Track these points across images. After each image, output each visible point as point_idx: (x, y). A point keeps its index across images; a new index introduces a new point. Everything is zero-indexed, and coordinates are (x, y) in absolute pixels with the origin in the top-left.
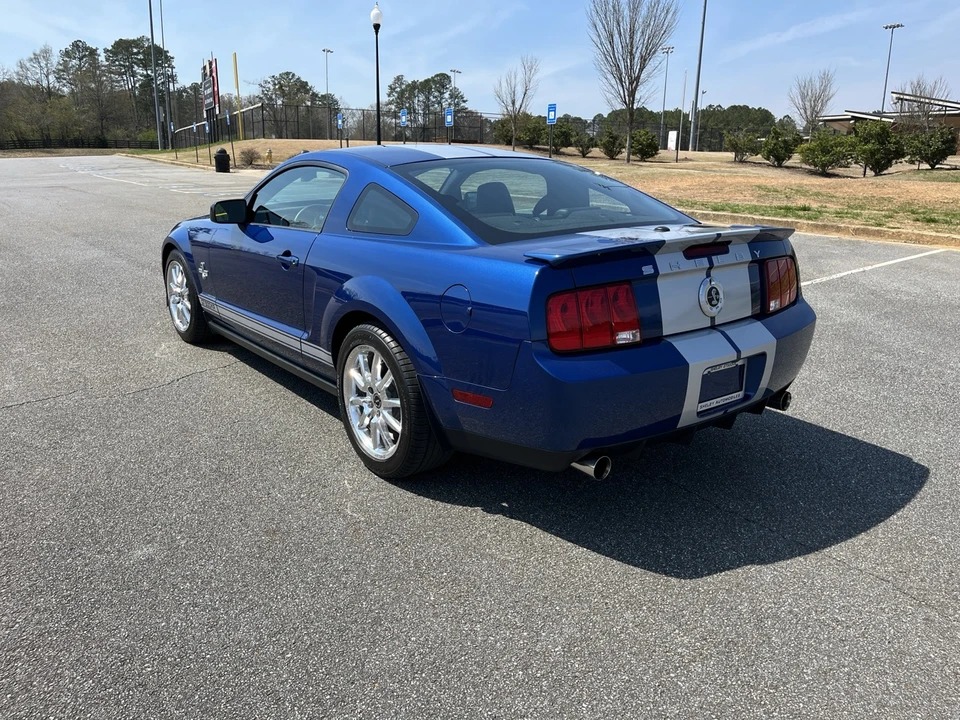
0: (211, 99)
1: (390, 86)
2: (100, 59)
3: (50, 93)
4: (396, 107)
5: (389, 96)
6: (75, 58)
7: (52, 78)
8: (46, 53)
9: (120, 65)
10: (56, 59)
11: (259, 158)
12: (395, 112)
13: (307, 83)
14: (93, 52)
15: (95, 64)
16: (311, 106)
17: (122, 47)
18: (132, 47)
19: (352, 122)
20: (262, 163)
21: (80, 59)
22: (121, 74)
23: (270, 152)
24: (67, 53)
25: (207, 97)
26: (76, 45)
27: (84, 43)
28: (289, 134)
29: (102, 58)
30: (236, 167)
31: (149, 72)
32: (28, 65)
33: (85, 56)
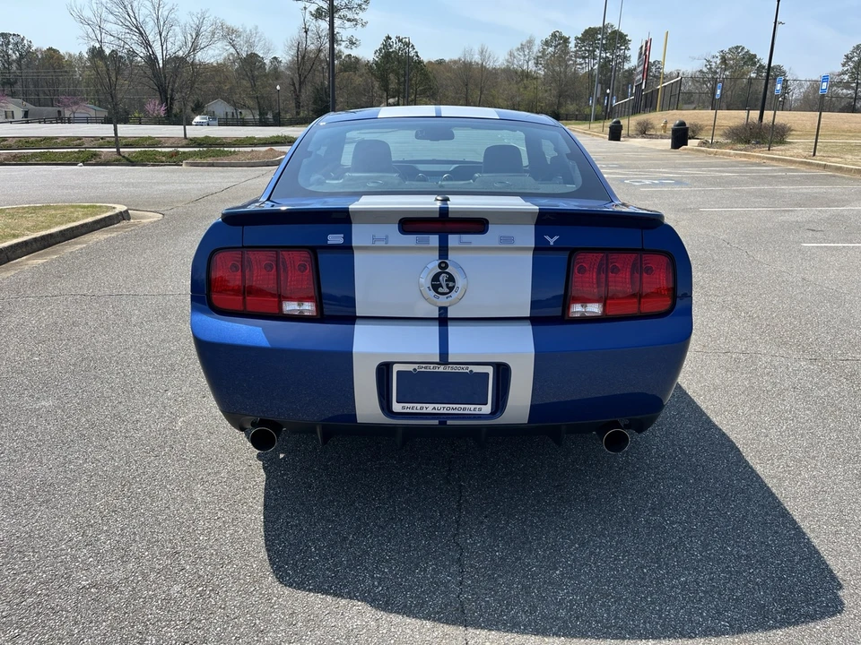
0: (641, 76)
1: (847, 56)
2: (570, 45)
3: (526, 75)
4: (850, 77)
5: (844, 65)
6: (551, 46)
7: (531, 63)
8: (530, 43)
9: (586, 50)
10: (537, 47)
11: (653, 128)
12: (848, 82)
13: (755, 56)
14: (566, 40)
15: (565, 50)
16: (756, 79)
17: (590, 35)
18: (598, 34)
19: (796, 94)
20: (654, 133)
21: (556, 47)
22: (584, 58)
23: (666, 123)
24: (547, 43)
25: (638, 74)
26: (554, 35)
27: (560, 33)
28: (725, 106)
29: (572, 45)
30: (628, 136)
31: (608, 55)
32: (516, 54)
33: (559, 44)
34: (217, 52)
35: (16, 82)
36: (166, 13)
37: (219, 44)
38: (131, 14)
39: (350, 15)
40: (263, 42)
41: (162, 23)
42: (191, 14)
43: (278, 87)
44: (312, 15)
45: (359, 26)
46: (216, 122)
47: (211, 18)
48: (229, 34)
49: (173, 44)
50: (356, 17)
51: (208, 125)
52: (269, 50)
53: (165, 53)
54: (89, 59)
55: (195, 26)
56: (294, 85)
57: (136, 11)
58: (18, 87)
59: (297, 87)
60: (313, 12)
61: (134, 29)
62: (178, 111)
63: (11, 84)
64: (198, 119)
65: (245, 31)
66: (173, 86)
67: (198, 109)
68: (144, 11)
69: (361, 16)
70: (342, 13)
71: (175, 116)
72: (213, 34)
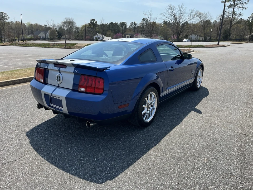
34: (195, 20)
35: (144, 31)
36: (183, 10)
37: (196, 18)
38: (173, 11)
39: (241, 6)
40: (210, 16)
41: (181, 13)
42: (190, 10)
43: (212, 30)
44: (228, 7)
45: (244, 9)
46: (190, 41)
47: (195, 11)
48: (199, 15)
49: (183, 19)
50: (244, 6)
51: (187, 42)
52: (211, 19)
53: (180, 21)
54: (163, 24)
55: (190, 13)
56: (217, 29)
57: (175, 10)
58: (145, 32)
59: (218, 30)
60: (228, 6)
61: (173, 15)
62: (181, 38)
63: (143, 31)
64: (185, 40)
65: (204, 14)
66: (181, 31)
67: (186, 37)
68: (177, 10)
69: (246, 6)
70: (238, 5)
71: (179, 39)
72: (195, 15)
